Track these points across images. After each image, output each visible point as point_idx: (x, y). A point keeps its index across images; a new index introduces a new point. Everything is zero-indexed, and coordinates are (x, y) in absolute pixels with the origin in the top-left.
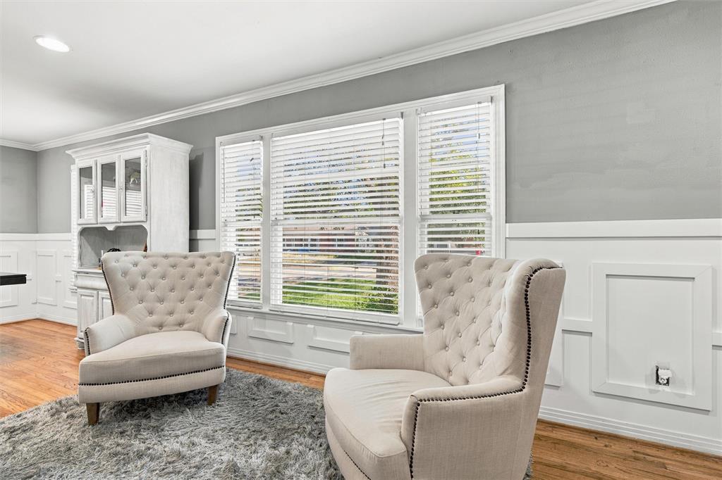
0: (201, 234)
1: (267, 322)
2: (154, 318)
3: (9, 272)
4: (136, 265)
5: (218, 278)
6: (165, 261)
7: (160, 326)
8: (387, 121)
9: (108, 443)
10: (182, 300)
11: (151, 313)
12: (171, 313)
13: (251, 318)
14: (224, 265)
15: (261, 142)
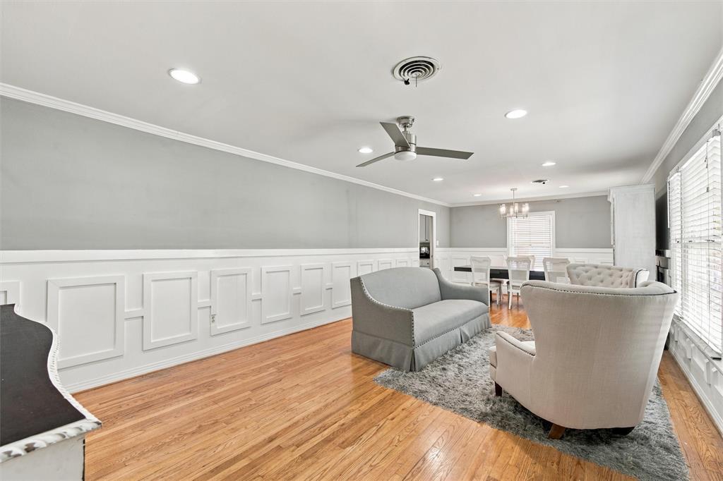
14: (631, 278)
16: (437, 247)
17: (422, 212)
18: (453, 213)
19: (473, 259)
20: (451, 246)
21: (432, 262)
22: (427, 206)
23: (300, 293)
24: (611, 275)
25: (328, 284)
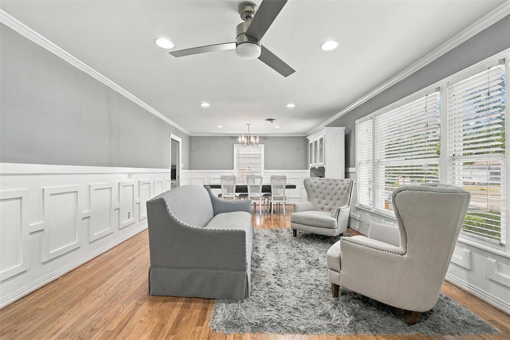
0: (351, 170)
1: (374, 218)
2: (320, 205)
3: (290, 183)
4: (316, 183)
5: (346, 191)
6: (327, 182)
7: (322, 209)
8: (429, 96)
9: (294, 242)
10: (331, 200)
11: (319, 203)
12: (327, 205)
13: (368, 214)
14: (348, 185)
15: (372, 120)
16: (182, 169)
17: (173, 136)
18: (192, 140)
19: (223, 178)
20: (190, 169)
21: (179, 183)
22: (177, 132)
23: (43, 230)
24: (330, 184)
25: (85, 211)
